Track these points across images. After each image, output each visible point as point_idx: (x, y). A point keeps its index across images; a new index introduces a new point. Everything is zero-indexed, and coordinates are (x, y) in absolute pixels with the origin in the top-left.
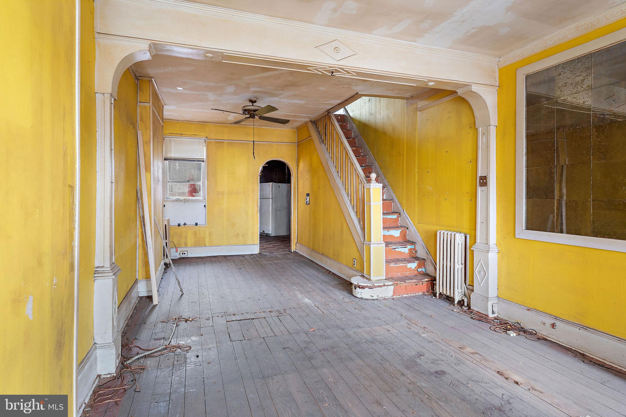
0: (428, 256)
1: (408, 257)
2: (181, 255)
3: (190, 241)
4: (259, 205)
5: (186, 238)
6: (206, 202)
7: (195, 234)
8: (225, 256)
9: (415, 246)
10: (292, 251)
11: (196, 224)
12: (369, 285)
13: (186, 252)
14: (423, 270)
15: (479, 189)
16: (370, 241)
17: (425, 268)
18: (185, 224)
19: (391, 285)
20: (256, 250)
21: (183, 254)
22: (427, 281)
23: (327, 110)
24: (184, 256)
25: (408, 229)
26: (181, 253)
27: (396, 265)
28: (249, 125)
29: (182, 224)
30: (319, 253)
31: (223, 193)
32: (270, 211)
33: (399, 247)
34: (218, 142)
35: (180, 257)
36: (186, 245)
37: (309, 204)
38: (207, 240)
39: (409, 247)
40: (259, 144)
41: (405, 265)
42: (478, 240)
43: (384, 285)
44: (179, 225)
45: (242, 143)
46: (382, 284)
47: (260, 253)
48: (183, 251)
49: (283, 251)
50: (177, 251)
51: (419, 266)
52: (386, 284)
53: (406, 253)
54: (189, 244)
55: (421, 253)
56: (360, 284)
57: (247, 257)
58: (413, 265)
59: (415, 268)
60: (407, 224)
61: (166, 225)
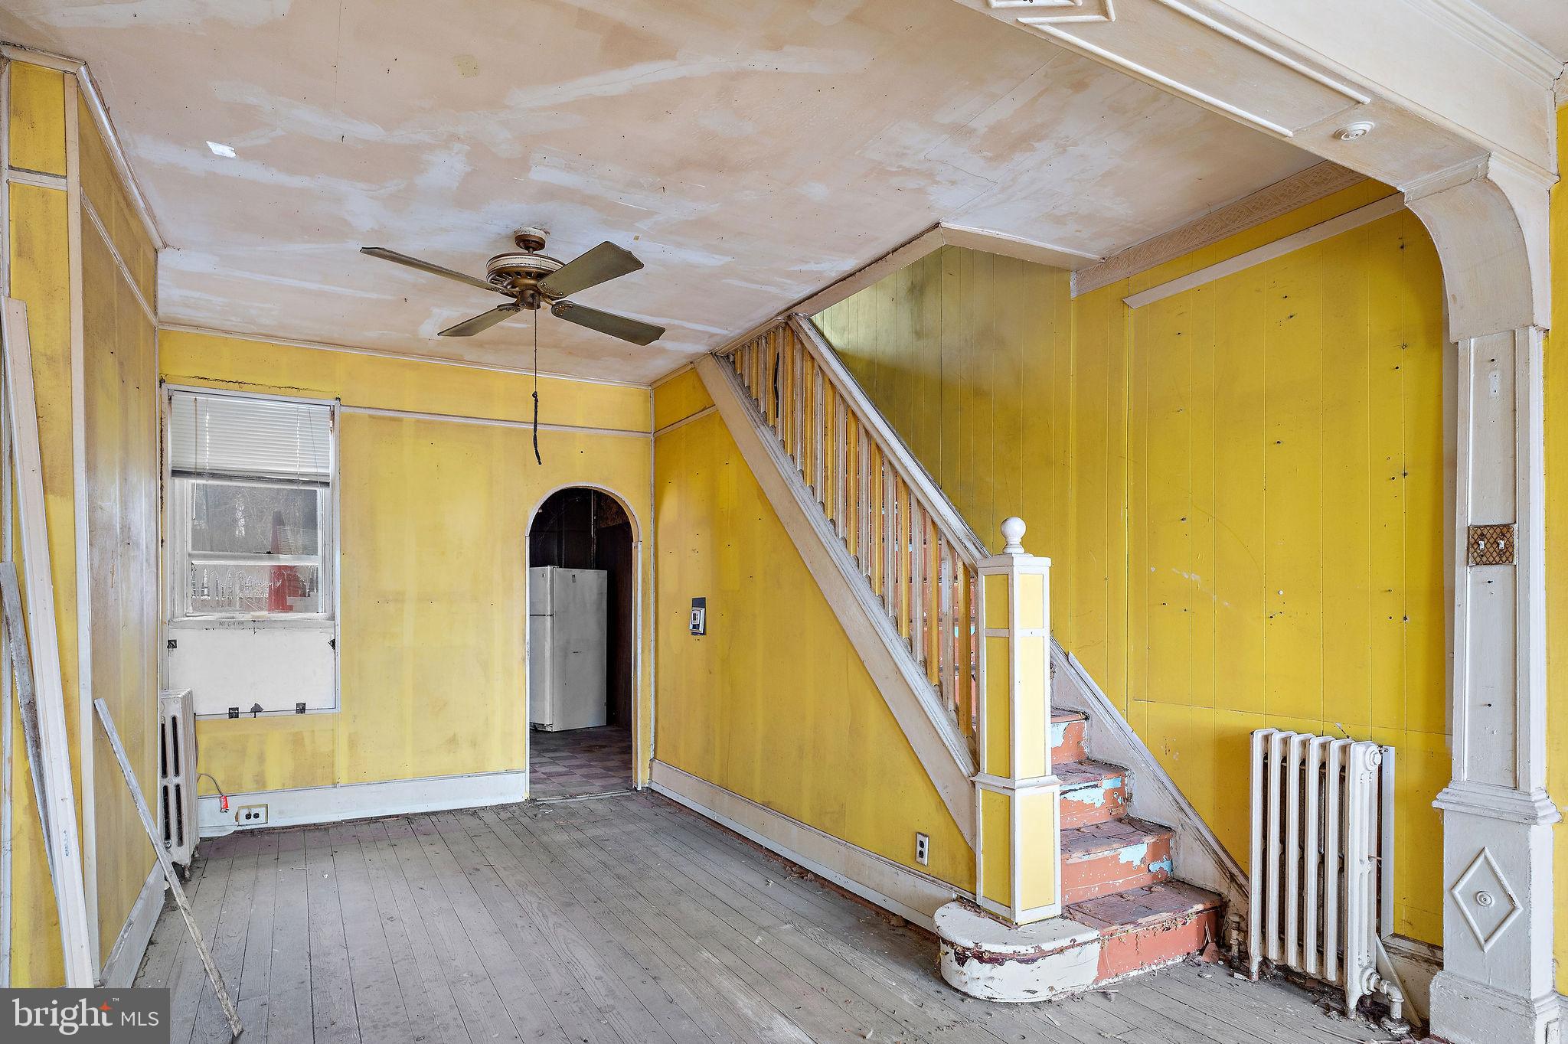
0: (1181, 815)
1: (1102, 817)
2: (243, 820)
3: (277, 770)
4: (528, 637)
5: (261, 758)
6: (338, 629)
7: (297, 741)
8: (408, 818)
9: (1123, 781)
10: (639, 788)
11: (301, 709)
12: (1022, 949)
13: (262, 812)
14: (1166, 866)
15: (1468, 580)
16: (1009, 776)
17: (1170, 859)
18: (257, 709)
19: (1093, 941)
20: (516, 789)
21: (248, 817)
22: (1197, 913)
23: (784, 307)
24: (253, 824)
25: (1087, 718)
26: (244, 813)
27: (1087, 858)
28: (492, 365)
29: (245, 707)
30: (751, 801)
31: (399, 598)
32: (548, 654)
33: (1077, 787)
34: (383, 418)
35: (240, 828)
36: (261, 783)
37: (704, 634)
38: (342, 762)
39: (1108, 783)
41: (1112, 853)
43: (1074, 944)
44: (234, 713)
45: (465, 425)
46: (1066, 942)
47: (532, 800)
48: (248, 807)
49: (605, 788)
50: (225, 808)
51: (1156, 853)
52: (1080, 939)
53: (1098, 805)
54: (273, 781)
55: (1150, 803)
56: (985, 947)
57: (490, 818)
58: (1135, 853)
59: (1143, 860)
60: (1085, 703)
61: (174, 719)
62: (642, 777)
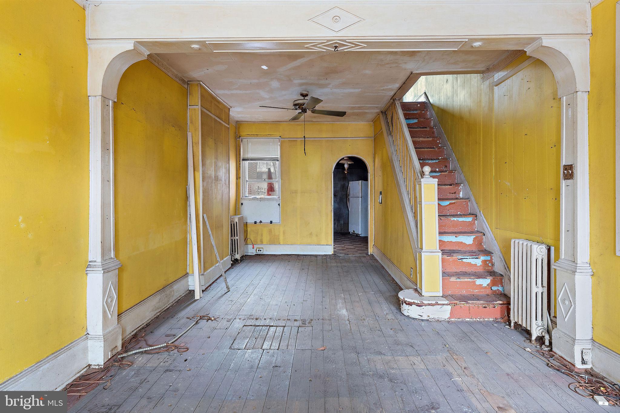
0: (506, 271)
1: (481, 270)
2: (258, 252)
3: (266, 238)
4: (333, 204)
5: (262, 235)
6: (280, 200)
7: (270, 231)
8: (298, 255)
9: (491, 258)
10: (369, 254)
11: (271, 222)
12: (416, 302)
13: (262, 249)
14: (500, 288)
15: (564, 183)
16: (422, 249)
17: (502, 286)
18: (261, 222)
19: (447, 305)
20: (329, 250)
21: (259, 251)
22: (501, 304)
24: (259, 253)
25: (484, 235)
26: (258, 249)
27: (458, 280)
28: (322, 122)
29: (258, 221)
30: (387, 258)
31: (296, 192)
32: (360, 210)
33: (468, 257)
34: (292, 141)
35: (257, 253)
36: (262, 242)
37: (381, 203)
38: (281, 238)
39: (482, 258)
40: (332, 140)
41: (472, 280)
42: (563, 256)
43: (437, 304)
44: (255, 223)
45: (314, 140)
46: (434, 302)
47: (335, 254)
48: (259, 248)
49: (360, 253)
50: (253, 248)
51: (494, 283)
52: (439, 302)
53: (478, 265)
54: (265, 242)
55: (499, 268)
56: (406, 299)
57: (319, 258)
58: (485, 282)
59: (488, 285)
60: (484, 229)
61: (236, 222)
62: (371, 250)
